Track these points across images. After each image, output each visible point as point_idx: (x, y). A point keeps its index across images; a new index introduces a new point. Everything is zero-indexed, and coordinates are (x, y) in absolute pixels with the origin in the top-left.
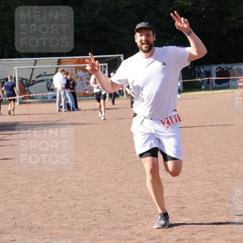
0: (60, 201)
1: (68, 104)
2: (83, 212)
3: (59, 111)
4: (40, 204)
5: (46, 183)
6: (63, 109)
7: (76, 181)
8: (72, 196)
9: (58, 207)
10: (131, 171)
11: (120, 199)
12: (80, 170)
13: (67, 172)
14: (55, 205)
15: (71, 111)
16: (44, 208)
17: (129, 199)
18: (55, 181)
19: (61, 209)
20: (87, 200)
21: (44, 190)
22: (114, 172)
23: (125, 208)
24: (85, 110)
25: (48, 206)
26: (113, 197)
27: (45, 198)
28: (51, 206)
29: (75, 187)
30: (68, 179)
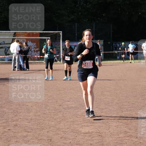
0: (16, 132)
1: (20, 65)
2: (33, 141)
3: (14, 70)
4: (2, 134)
5: (6, 120)
6: (16, 69)
7: (27, 120)
8: (25, 129)
9: (15, 136)
10: (66, 114)
11: (59, 133)
12: (30, 112)
13: (21, 113)
14: (12, 135)
15: (22, 70)
16: (5, 137)
17: (65, 133)
18: (12, 119)
19: (17, 138)
20: (35, 132)
21: (5, 124)
22: (55, 114)
23: (62, 139)
24: (32, 70)
25: (8, 136)
26: (53, 131)
27: (5, 130)
28: (10, 136)
29: (26, 123)
30: (21, 118)
